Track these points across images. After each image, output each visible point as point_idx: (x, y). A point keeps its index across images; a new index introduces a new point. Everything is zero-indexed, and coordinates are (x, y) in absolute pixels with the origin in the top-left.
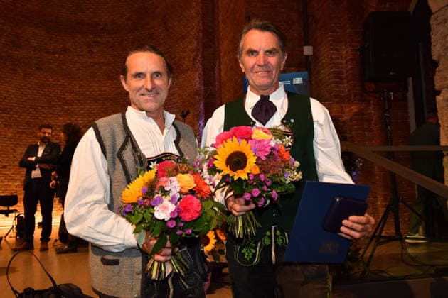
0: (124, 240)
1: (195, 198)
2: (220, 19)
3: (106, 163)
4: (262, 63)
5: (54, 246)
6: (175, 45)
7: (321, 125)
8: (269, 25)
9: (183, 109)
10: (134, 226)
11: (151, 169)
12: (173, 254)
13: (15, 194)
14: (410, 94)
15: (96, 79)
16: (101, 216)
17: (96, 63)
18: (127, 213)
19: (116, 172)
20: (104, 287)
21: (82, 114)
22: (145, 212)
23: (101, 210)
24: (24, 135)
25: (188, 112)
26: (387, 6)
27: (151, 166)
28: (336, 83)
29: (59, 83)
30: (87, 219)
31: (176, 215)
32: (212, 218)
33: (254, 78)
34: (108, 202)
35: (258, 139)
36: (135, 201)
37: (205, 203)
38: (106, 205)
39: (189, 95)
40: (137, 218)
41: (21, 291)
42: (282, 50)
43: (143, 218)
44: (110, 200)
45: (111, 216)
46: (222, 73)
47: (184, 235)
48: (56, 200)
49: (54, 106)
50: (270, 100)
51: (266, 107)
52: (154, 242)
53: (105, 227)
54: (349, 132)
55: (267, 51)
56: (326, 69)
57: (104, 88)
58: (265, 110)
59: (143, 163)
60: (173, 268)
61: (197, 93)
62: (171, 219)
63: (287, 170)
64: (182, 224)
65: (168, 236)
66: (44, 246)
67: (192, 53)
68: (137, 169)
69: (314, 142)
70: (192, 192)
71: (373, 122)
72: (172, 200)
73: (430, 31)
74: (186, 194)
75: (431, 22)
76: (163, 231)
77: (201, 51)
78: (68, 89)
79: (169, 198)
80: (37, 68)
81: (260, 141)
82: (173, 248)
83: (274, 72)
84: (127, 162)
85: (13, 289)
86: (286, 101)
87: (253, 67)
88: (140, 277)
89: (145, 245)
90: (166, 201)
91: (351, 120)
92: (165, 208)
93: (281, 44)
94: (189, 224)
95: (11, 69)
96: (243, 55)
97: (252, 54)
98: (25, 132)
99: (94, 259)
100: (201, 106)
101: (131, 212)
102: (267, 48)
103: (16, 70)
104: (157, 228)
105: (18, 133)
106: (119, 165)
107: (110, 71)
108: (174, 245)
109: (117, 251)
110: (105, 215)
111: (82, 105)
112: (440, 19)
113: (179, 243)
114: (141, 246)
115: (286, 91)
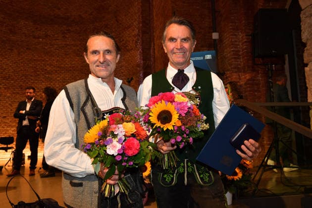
0: (86, 169)
1: (135, 140)
2: (154, 14)
3: (73, 115)
4: (179, 47)
5: (39, 172)
6: (123, 32)
7: (218, 91)
8: (184, 21)
9: (128, 77)
10: (93, 159)
11: (105, 119)
12: (120, 179)
13: (12, 136)
14: (287, 66)
15: (68, 56)
16: (70, 152)
17: (68, 45)
18: (88, 150)
19: (80, 121)
20: (72, 202)
21: (58, 80)
22: (100, 149)
23: (69, 148)
24: (18, 95)
25: (132, 79)
26: (271, 5)
27: (105, 117)
28: (235, 58)
29: (43, 59)
30: (60, 154)
31: (122, 152)
32: (147, 154)
33: (173, 57)
34: (75, 142)
35: (179, 102)
36: (94, 142)
37: (142, 144)
38: (73, 144)
39: (133, 67)
40: (94, 154)
41: (16, 204)
42: (193, 38)
43: (99, 153)
44: (76, 141)
45: (76, 152)
46: (156, 51)
47: (127, 166)
48: (40, 140)
49: (38, 75)
50: (185, 73)
51: (182, 77)
52: (106, 171)
53: (72, 160)
54: (244, 92)
55: (183, 39)
56: (228, 49)
57: (73, 63)
58: (181, 79)
59: (99, 115)
60: (120, 189)
61: (138, 66)
62: (118, 154)
63: (199, 122)
64: (127, 158)
65: (116, 167)
66: (32, 172)
67: (135, 37)
68: (95, 119)
69: (213, 103)
70: (133, 135)
71: (261, 85)
72: (119, 141)
73: (301, 21)
74: (129, 137)
75: (301, 16)
76: (112, 163)
77: (141, 36)
78: (49, 63)
79: (117, 139)
80: (27, 49)
81: (180, 103)
82: (119, 175)
83: (188, 53)
84: (88, 114)
85: (10, 202)
86: (195, 74)
87: (173, 49)
88: (97, 195)
89: (100, 173)
90: (115, 141)
91: (246, 84)
92: (115, 147)
93: (192, 34)
94: (131, 158)
95: (9, 49)
96: (166, 41)
97: (173, 41)
98: (18, 93)
99: (66, 183)
100: (141, 75)
101: (90, 149)
102: (183, 37)
103: (12, 50)
104: (109, 161)
105: (14, 93)
106: (82, 116)
107: (78, 50)
108: (120, 173)
109: (81, 177)
110: (72, 151)
111: (58, 74)
112: (307, 14)
113: (124, 172)
114: (97, 174)
115: (195, 67)
